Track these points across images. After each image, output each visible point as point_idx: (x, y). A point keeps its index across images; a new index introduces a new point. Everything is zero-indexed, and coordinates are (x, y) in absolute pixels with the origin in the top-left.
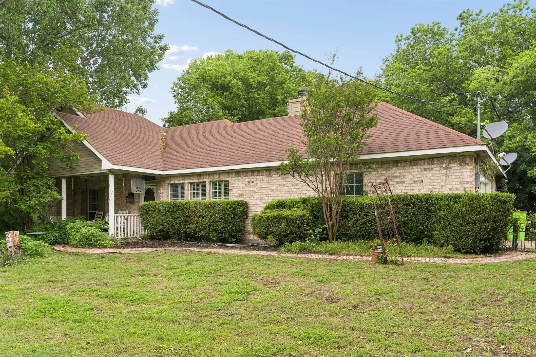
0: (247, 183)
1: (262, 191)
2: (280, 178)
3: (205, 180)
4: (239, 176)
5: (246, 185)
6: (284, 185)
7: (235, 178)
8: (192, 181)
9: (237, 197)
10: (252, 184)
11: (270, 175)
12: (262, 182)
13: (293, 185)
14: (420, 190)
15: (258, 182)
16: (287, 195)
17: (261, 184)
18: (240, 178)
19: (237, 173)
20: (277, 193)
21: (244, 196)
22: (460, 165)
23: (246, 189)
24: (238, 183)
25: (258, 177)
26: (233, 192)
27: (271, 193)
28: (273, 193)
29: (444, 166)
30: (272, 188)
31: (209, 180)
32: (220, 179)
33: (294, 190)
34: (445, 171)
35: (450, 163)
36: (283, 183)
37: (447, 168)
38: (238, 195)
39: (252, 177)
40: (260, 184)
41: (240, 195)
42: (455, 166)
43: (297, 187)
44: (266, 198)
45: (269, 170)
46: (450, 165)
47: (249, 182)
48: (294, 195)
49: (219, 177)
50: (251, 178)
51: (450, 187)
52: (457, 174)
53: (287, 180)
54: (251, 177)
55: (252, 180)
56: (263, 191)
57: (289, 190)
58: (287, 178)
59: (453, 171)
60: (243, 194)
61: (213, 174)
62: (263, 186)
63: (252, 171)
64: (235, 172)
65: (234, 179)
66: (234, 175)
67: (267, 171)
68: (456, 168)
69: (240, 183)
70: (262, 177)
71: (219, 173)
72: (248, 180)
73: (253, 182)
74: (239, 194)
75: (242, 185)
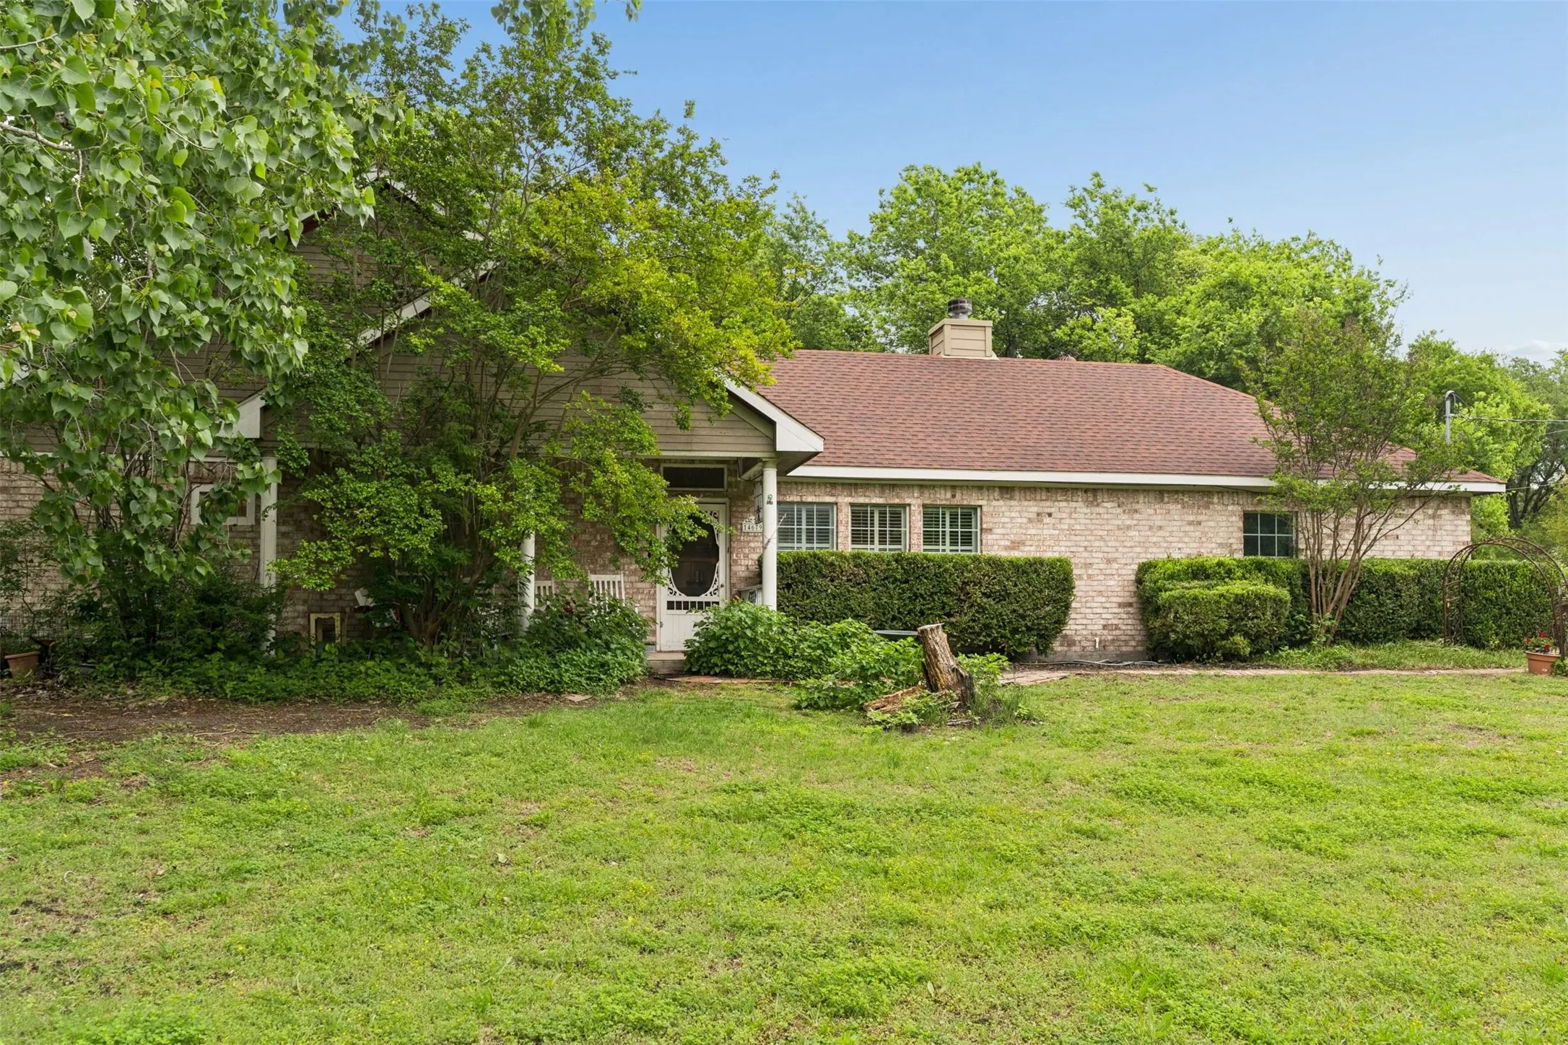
0: (1033, 516)
1: (1073, 538)
2: (1119, 510)
3: (908, 501)
4: (1011, 498)
5: (1030, 520)
6: (1129, 527)
7: (1001, 503)
8: (862, 500)
9: (1006, 548)
10: (1047, 520)
11: (1093, 503)
12: (1074, 516)
13: (1151, 528)
14: (1394, 552)
15: (1064, 515)
16: (1138, 550)
17: (1072, 521)
18: (1013, 503)
19: (1007, 489)
20: (1114, 544)
21: (1027, 549)
22: (1453, 512)
23: (1033, 532)
24: (1007, 514)
25: (1064, 504)
26: (994, 537)
27: (1097, 544)
28: (1102, 544)
29: (1430, 512)
30: (1101, 533)
31: (920, 502)
32: (955, 502)
33: (1154, 539)
34: (1431, 522)
35: (1438, 508)
36: (1128, 522)
37: (1434, 517)
38: (1008, 543)
39: (1048, 504)
40: (1068, 521)
41: (1015, 545)
42: (1445, 513)
43: (1161, 533)
44: (1086, 554)
45: (1092, 491)
46: (1439, 512)
47: (1038, 514)
48: (1154, 550)
49: (954, 496)
50: (1047, 506)
51: (1439, 549)
52: (1449, 528)
53: (1137, 516)
54: (1044, 504)
55: (1049, 510)
56: (1078, 538)
57: (1142, 539)
58: (1136, 511)
59: (1442, 522)
60: (1022, 543)
61: (934, 487)
62: (1078, 527)
63: (1048, 490)
64: (1000, 488)
65: (995, 503)
66: (996, 494)
67: (1086, 491)
68: (1447, 517)
69: (1013, 514)
70: (1074, 504)
71: (954, 486)
72: (1035, 509)
73: (1050, 515)
74: (1013, 542)
75: (1019, 520)
